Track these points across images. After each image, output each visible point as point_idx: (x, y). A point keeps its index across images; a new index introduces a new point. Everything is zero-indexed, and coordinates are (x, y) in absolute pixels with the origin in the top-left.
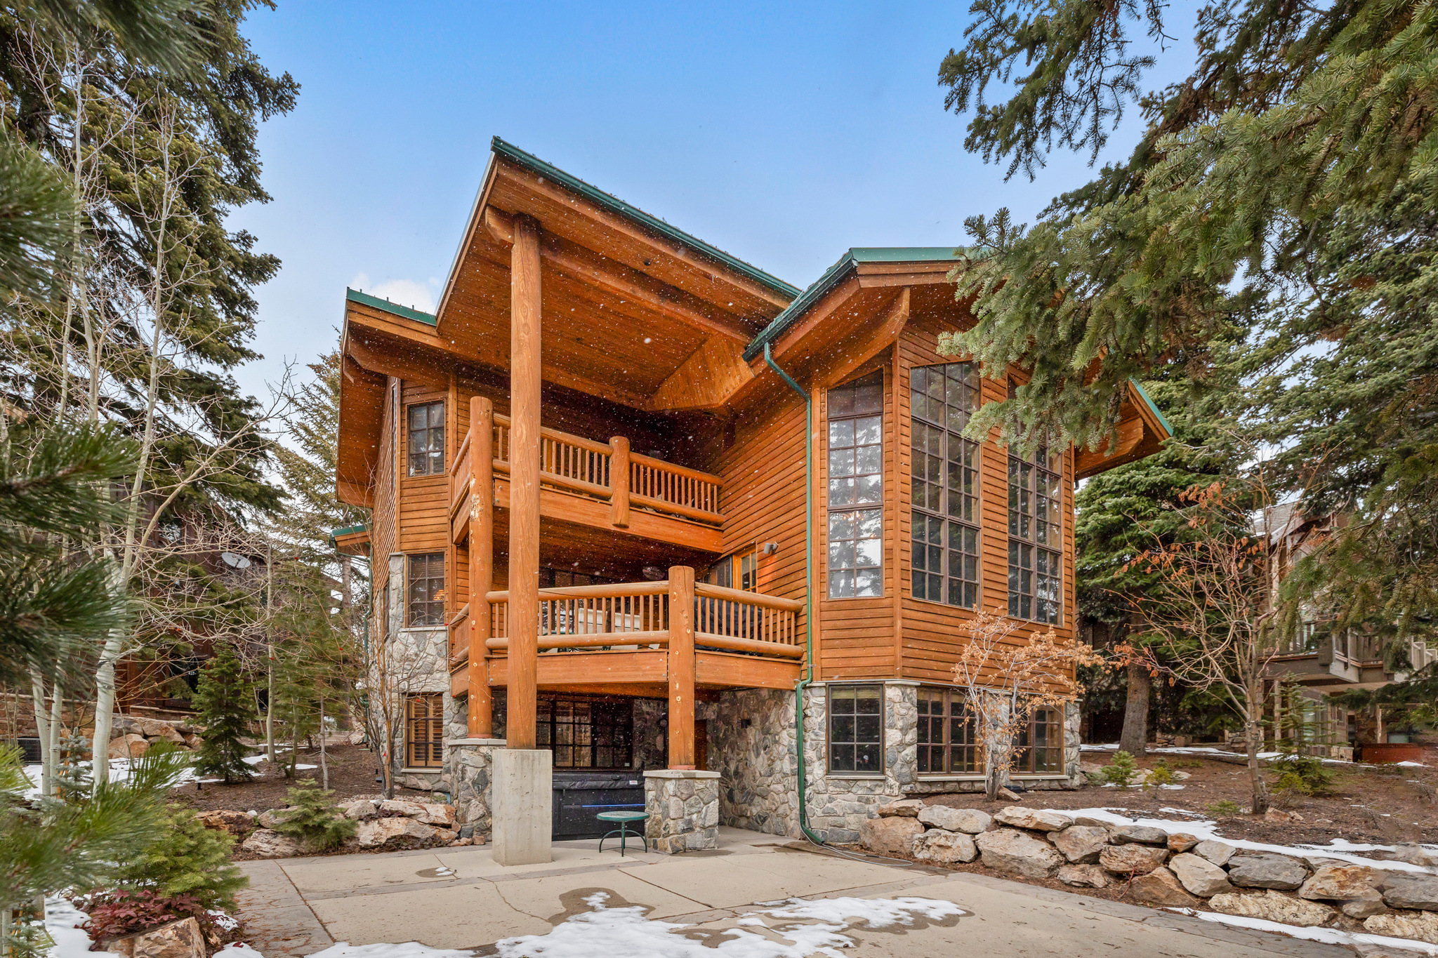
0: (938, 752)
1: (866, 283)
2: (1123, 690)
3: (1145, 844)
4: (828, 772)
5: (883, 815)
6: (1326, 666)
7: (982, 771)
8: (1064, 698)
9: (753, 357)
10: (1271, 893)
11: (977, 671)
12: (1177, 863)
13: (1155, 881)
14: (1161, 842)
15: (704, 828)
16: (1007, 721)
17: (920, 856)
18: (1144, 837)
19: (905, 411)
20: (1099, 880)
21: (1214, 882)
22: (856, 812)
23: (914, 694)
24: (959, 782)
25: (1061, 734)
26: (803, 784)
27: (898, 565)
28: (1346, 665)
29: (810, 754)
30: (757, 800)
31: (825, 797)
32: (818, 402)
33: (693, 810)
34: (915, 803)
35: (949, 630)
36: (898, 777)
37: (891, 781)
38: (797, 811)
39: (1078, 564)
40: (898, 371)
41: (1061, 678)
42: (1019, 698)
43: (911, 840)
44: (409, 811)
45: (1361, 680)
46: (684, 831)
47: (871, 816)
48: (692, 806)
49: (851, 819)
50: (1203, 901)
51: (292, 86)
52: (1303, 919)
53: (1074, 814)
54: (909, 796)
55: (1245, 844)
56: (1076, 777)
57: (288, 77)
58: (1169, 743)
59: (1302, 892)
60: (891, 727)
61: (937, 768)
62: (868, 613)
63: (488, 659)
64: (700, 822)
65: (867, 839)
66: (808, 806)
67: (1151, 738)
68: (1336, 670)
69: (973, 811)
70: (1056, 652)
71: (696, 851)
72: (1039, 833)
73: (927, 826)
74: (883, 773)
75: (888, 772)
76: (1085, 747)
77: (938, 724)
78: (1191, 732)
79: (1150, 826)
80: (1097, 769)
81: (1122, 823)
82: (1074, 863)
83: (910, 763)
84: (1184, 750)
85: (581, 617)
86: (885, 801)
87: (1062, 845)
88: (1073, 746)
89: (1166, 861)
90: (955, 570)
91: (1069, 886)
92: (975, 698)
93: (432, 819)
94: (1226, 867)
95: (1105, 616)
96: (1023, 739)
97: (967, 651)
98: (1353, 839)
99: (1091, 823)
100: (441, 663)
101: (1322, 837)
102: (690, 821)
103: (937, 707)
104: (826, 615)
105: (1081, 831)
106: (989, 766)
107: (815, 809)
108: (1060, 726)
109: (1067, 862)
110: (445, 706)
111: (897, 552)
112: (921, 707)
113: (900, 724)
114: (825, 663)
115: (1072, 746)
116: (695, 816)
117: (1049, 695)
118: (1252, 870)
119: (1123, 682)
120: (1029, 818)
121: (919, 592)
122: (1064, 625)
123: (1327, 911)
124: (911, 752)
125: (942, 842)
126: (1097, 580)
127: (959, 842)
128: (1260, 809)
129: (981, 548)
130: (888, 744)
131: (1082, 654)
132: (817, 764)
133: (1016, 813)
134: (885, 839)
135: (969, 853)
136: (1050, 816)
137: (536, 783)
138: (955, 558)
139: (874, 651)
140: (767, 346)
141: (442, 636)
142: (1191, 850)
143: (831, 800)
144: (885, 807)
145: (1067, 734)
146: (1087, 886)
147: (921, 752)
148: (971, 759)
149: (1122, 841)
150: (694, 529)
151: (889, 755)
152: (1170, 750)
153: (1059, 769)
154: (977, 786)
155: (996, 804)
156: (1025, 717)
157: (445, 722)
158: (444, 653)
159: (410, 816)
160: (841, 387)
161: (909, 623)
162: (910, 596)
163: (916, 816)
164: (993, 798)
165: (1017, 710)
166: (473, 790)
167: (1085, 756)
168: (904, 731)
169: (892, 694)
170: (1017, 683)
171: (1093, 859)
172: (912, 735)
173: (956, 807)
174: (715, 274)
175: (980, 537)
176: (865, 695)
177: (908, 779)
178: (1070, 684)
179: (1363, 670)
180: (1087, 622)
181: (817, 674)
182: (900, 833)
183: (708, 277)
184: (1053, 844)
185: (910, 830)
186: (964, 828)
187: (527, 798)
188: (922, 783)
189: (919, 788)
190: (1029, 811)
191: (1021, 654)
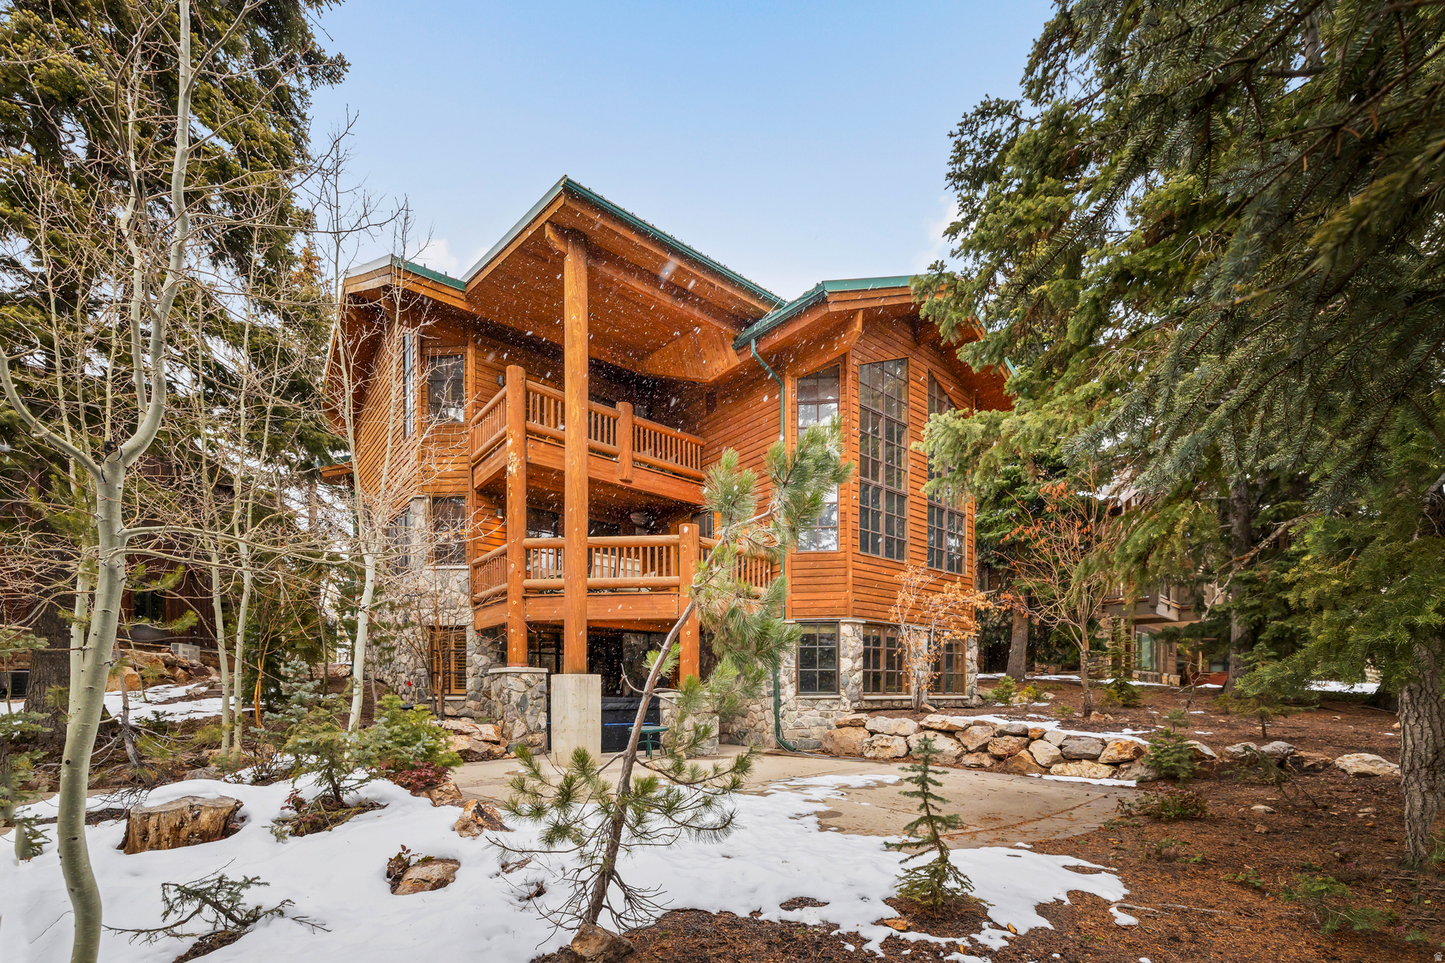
0: (877, 677)
1: (833, 308)
2: (1010, 626)
3: (1015, 735)
4: (797, 694)
5: (839, 726)
6: (1154, 607)
7: (908, 693)
8: (967, 633)
9: (741, 347)
10: (1084, 762)
11: (907, 611)
12: (1034, 747)
13: (1020, 758)
14: (1024, 733)
16: (925, 652)
17: (868, 755)
18: (1014, 730)
19: (856, 401)
20: (987, 761)
21: (1054, 757)
22: (819, 725)
23: (861, 630)
24: (893, 701)
25: (963, 663)
26: (778, 704)
27: (850, 525)
28: (1169, 606)
29: (783, 679)
30: (738, 719)
31: (795, 713)
32: (790, 389)
34: (863, 716)
35: (886, 578)
36: (849, 696)
37: (845, 700)
38: (772, 726)
39: (978, 517)
40: (850, 368)
41: (965, 618)
42: (936, 634)
43: (861, 743)
44: (467, 730)
45: (1180, 620)
47: (829, 727)
49: (815, 730)
50: (1046, 769)
51: (343, 64)
52: (1099, 775)
53: (972, 719)
54: (858, 711)
55: (1073, 733)
56: (975, 697)
57: (340, 56)
58: (1044, 672)
59: (1100, 759)
60: (845, 656)
61: (876, 689)
62: (827, 564)
63: (525, 598)
65: (828, 745)
66: (782, 721)
67: (1030, 668)
68: (1162, 611)
69: (904, 719)
70: (961, 598)
72: (950, 732)
73: (872, 733)
74: (838, 693)
75: (842, 692)
76: (981, 676)
77: (877, 653)
78: (1058, 662)
79: (1018, 725)
80: (989, 692)
81: (1002, 723)
82: (972, 752)
83: (857, 685)
84: (1054, 677)
85: (598, 562)
86: (841, 715)
87: (965, 740)
88: (972, 675)
89: (1027, 746)
90: (889, 529)
91: (969, 767)
92: (905, 633)
93: (484, 737)
94: (1060, 747)
95: (998, 563)
96: (936, 667)
97: (900, 596)
98: (1135, 729)
99: (983, 724)
100: (464, 599)
101: (1118, 727)
103: (877, 641)
104: (796, 565)
105: (976, 730)
106: (913, 688)
107: (788, 723)
108: (963, 656)
109: (968, 752)
110: (468, 639)
111: (849, 514)
112: (866, 640)
113: (851, 654)
114: (795, 604)
115: (972, 672)
117: (957, 632)
118: (1075, 747)
119: (1010, 619)
120: (943, 722)
121: (864, 546)
122: (967, 574)
123: (1113, 769)
124: (858, 676)
125: (884, 743)
126: (991, 535)
127: (896, 743)
128: (1087, 714)
129: (908, 512)
130: (842, 670)
131: (978, 599)
132: (789, 687)
133: (936, 719)
134: (842, 744)
135: (902, 751)
136: (958, 721)
138: (889, 519)
139: (832, 596)
140: (753, 342)
141: (466, 574)
142: (1042, 738)
143: (800, 716)
144: (841, 720)
145: (968, 663)
146: (980, 767)
147: (866, 676)
148: (900, 683)
149: (1002, 734)
150: (683, 485)
151: (843, 679)
152: (1044, 678)
153: (962, 691)
154: (905, 703)
155: (920, 715)
156: (939, 648)
157: (469, 654)
158: (467, 590)
159: (468, 734)
160: (807, 377)
161: (858, 573)
162: (858, 550)
163: (864, 726)
164: (917, 711)
165: (935, 643)
166: (517, 712)
167: (981, 683)
168: (854, 659)
169: (845, 630)
170: (935, 622)
171: (984, 748)
172: (859, 663)
173: (892, 717)
174: (717, 284)
175: (907, 502)
176: (826, 631)
177: (857, 698)
178: (970, 623)
179: (1181, 611)
180: (984, 567)
181: (789, 613)
182: (853, 738)
183: (713, 286)
184: (958, 740)
185: (860, 736)
186: (900, 732)
188: (867, 701)
189: (864, 705)
190: (944, 717)
191: (937, 599)
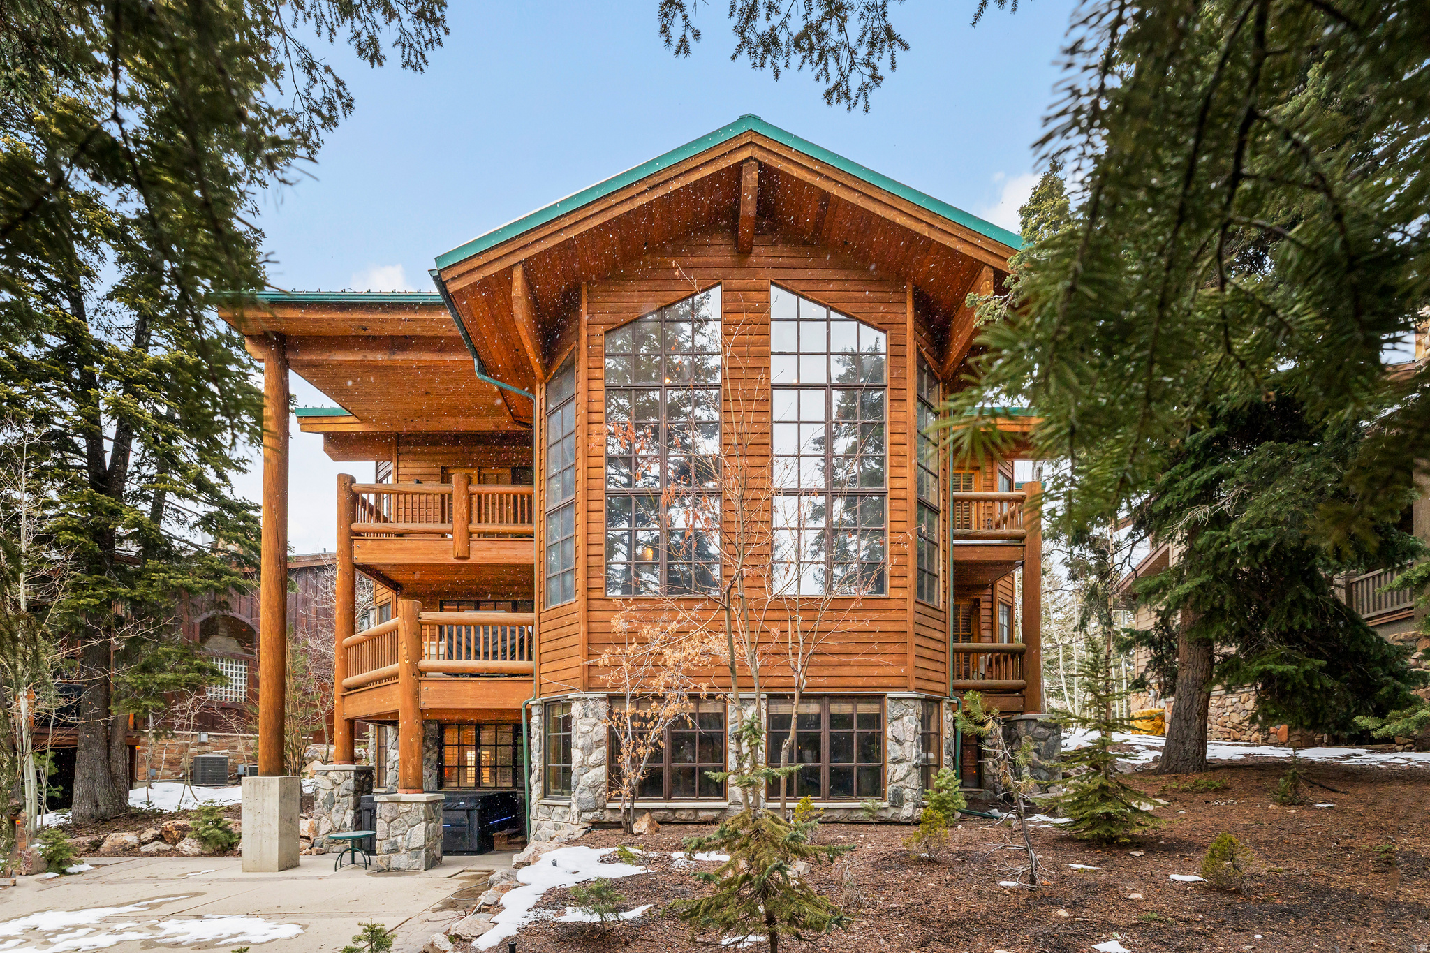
4: (543, 797)
15: (408, 849)
19: (597, 384)
24: (674, 810)
27: (584, 562)
32: (539, 400)
33: (397, 832)
36: (578, 803)
37: (574, 808)
46: (388, 851)
48: (395, 828)
56: (907, 806)
62: (566, 621)
63: (343, 696)
64: (405, 844)
71: (401, 871)
74: (570, 798)
75: (573, 797)
83: (592, 787)
86: (570, 830)
102: (395, 843)
104: (543, 626)
107: (532, 835)
108: (883, 734)
114: (543, 679)
115: (897, 762)
116: (400, 838)
124: (599, 772)
129: (722, 517)
130: (574, 766)
132: (534, 787)
137: (266, 805)
139: (569, 663)
140: (476, 362)
143: (539, 827)
151: (574, 778)
160: (555, 375)
161: (600, 626)
162: (602, 594)
168: (586, 750)
169: (574, 709)
172: (602, 755)
177: (591, 806)
181: (537, 691)
187: (259, 817)
189: (607, 816)
